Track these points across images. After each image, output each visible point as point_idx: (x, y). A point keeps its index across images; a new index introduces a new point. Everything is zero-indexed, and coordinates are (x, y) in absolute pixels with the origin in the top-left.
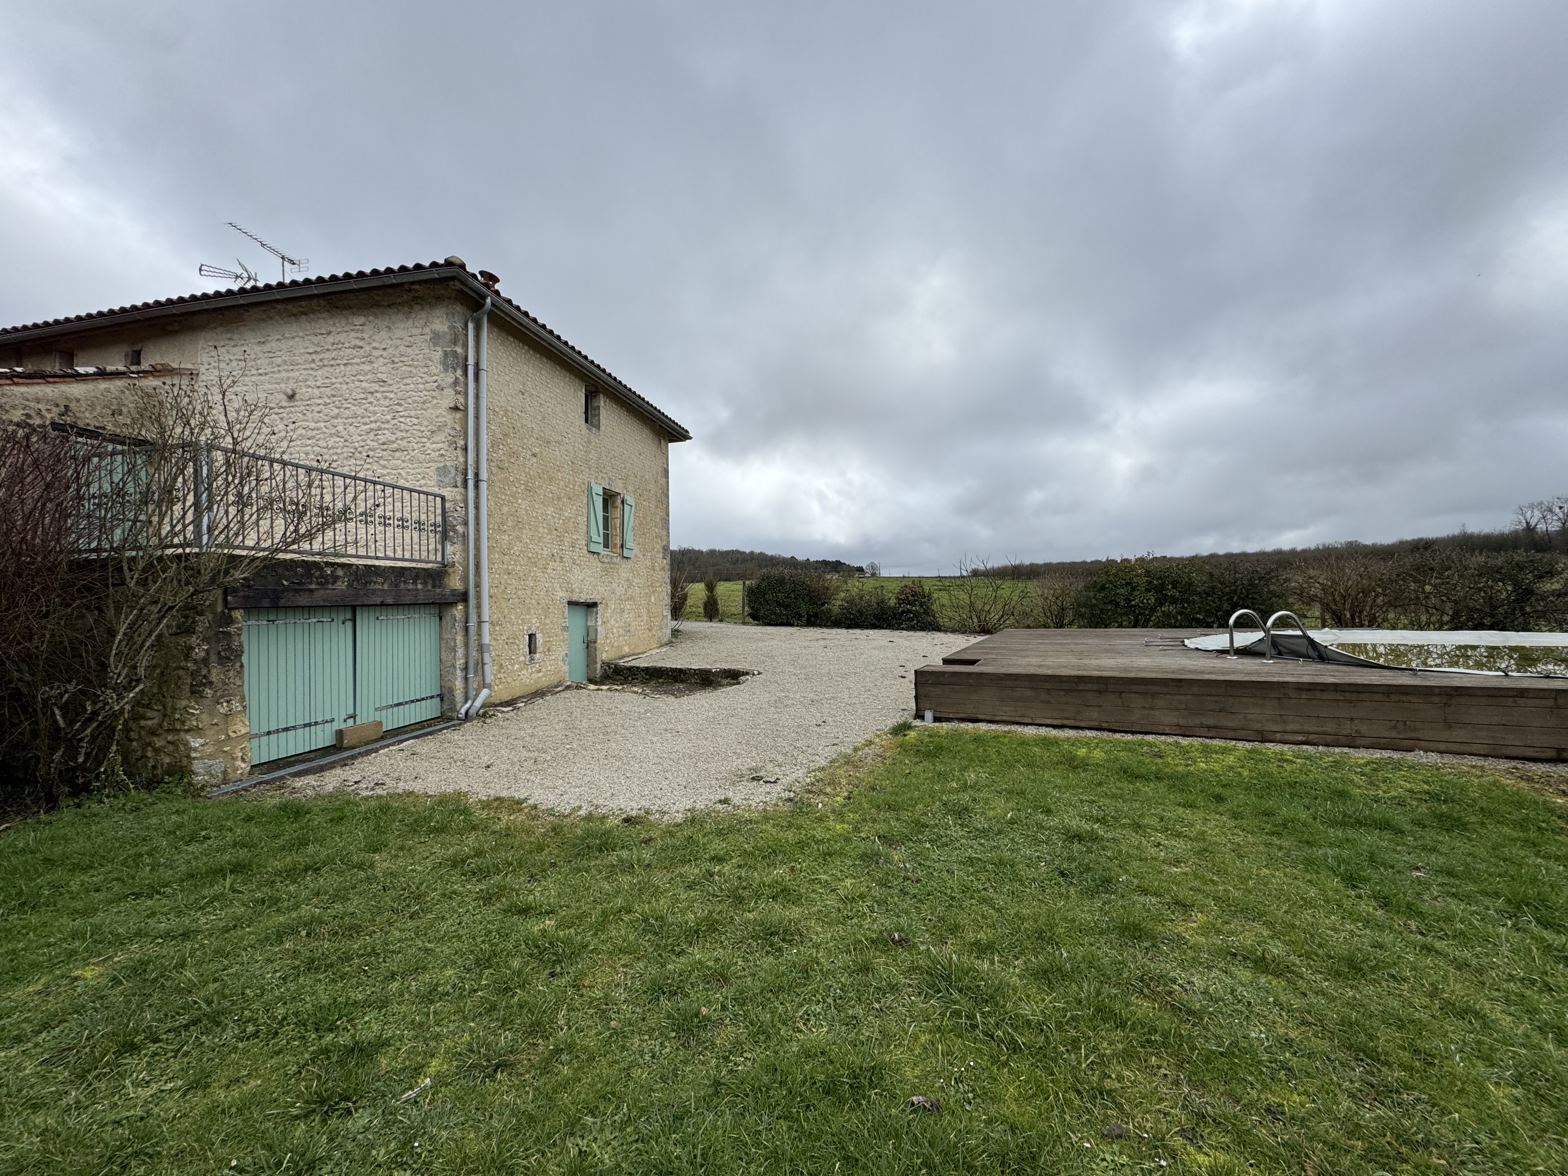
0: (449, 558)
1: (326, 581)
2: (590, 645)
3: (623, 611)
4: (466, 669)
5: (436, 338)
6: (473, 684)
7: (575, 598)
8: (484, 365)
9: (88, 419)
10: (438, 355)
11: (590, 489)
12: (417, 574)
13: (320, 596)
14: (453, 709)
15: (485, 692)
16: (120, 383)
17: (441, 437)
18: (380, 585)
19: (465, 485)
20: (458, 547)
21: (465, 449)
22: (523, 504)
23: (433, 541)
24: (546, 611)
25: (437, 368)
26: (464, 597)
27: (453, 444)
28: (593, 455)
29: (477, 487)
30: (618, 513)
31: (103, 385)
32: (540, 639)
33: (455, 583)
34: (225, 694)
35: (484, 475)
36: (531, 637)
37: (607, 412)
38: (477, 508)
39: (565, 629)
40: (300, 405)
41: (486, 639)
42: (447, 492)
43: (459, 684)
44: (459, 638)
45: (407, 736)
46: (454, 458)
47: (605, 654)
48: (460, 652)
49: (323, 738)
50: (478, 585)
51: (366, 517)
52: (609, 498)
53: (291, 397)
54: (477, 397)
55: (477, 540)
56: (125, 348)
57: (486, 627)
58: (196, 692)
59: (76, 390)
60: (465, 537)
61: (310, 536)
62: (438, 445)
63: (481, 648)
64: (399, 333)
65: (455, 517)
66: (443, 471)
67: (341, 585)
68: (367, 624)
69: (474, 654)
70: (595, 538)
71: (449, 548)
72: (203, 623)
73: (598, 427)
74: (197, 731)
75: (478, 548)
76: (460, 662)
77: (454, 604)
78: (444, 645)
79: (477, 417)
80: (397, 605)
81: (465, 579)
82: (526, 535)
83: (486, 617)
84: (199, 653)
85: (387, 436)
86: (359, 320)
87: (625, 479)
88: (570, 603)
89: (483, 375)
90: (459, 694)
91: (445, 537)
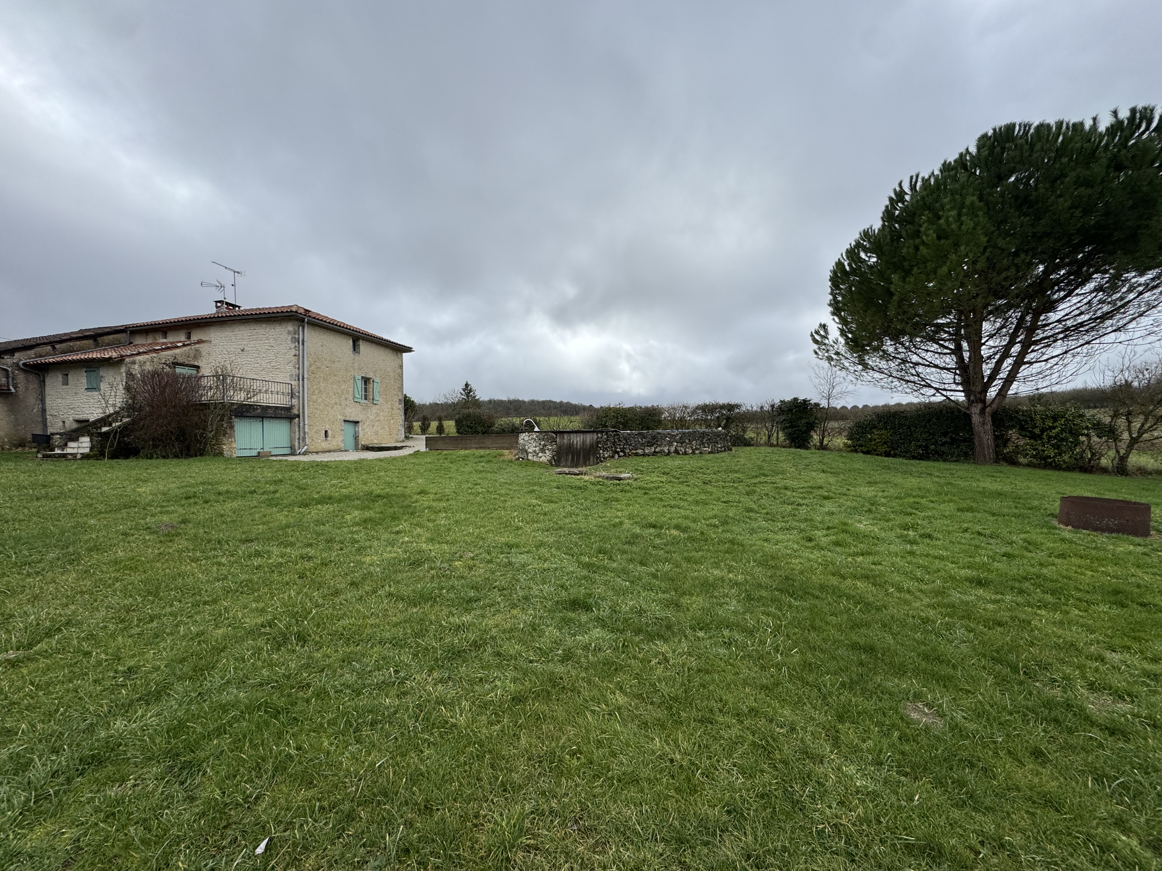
0: (293, 403)
1: (254, 410)
2: (356, 438)
3: (373, 426)
4: (299, 439)
5: (289, 332)
6: (301, 445)
7: (347, 419)
8: (305, 340)
9: (180, 360)
10: (290, 338)
11: (354, 378)
12: (282, 408)
13: (253, 414)
14: (295, 451)
15: (306, 447)
16: (189, 347)
17: (291, 364)
18: (270, 411)
19: (299, 379)
20: (296, 400)
21: (299, 368)
22: (323, 385)
23: (288, 398)
24: (333, 423)
25: (289, 342)
26: (298, 416)
27: (295, 367)
28: (356, 364)
29: (303, 380)
30: (371, 386)
31: (184, 349)
32: (330, 433)
33: (295, 411)
34: (231, 436)
35: (306, 376)
36: (326, 432)
37: (363, 346)
38: (303, 387)
39: (342, 430)
40: (245, 353)
41: (306, 430)
42: (293, 383)
43: (297, 444)
44: (297, 429)
45: (279, 458)
46: (295, 372)
47: (363, 442)
48: (297, 433)
49: (254, 453)
50: (303, 412)
51: (266, 392)
52: (366, 381)
53: (243, 350)
54: (303, 350)
55: (303, 398)
56: (185, 331)
57: (306, 426)
58: (224, 435)
59: (177, 351)
60: (299, 397)
61: (250, 398)
62: (290, 368)
63: (304, 433)
64: (277, 330)
65: (295, 391)
66: (291, 375)
67: (259, 411)
68: (266, 423)
69: (302, 434)
70: (357, 396)
71: (293, 400)
72: (226, 418)
73: (359, 353)
74: (224, 444)
75: (303, 400)
76: (297, 437)
77: (295, 418)
78: (292, 431)
79: (303, 357)
80: (276, 418)
81: (299, 410)
82: (324, 396)
83: (306, 423)
84: (225, 426)
85: (273, 364)
86: (264, 326)
87: (375, 372)
88: (345, 421)
89: (305, 343)
90: (297, 447)
91: (292, 397)
